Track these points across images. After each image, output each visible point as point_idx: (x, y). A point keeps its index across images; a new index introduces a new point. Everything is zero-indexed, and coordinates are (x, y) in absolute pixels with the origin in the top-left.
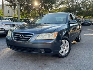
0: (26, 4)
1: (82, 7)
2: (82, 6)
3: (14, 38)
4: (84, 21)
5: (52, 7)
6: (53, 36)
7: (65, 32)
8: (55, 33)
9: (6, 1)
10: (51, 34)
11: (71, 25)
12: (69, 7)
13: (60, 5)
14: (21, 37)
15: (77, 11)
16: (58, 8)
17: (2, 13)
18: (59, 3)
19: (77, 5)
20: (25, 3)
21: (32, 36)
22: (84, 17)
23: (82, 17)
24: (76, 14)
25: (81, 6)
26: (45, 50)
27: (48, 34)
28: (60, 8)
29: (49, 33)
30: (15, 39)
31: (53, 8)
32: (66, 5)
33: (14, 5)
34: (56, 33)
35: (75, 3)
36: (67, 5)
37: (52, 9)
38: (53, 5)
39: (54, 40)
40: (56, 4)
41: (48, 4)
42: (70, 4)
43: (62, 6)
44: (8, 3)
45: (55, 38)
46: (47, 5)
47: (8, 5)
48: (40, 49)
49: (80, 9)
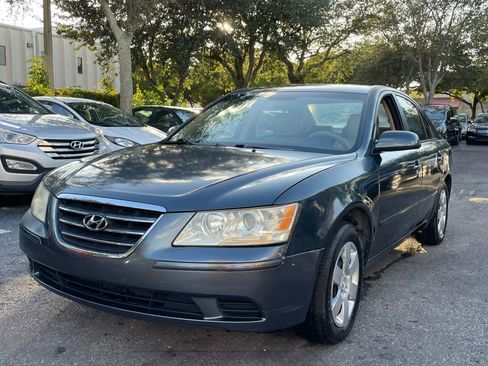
0: (168, 29)
1: (468, 46)
2: (469, 40)
3: (59, 231)
4: (479, 122)
5: (304, 46)
6: (271, 228)
7: (349, 199)
8: (283, 209)
9: (67, 14)
10: (258, 214)
11: (387, 157)
12: (396, 44)
13: (347, 32)
14: (94, 225)
15: (444, 65)
16: (335, 51)
17: (44, 73)
18: (342, 21)
19: (444, 33)
20: (165, 24)
21: (154, 222)
22: (483, 95)
23: (470, 98)
24: (437, 81)
25: (467, 38)
26: (221, 306)
27: (241, 213)
28: (347, 51)
29: (251, 211)
30: (63, 237)
31: (314, 47)
32: (380, 34)
33: (105, 33)
34: (290, 210)
35: (434, 22)
36: (389, 33)
37: (307, 55)
38: (314, 33)
39: (277, 248)
40: (329, 30)
41: (283, 29)
42: (401, 26)
43: (362, 36)
44: (75, 22)
45: (283, 237)
46: (276, 34)
47: (73, 35)
48: (195, 299)
49: (458, 55)
